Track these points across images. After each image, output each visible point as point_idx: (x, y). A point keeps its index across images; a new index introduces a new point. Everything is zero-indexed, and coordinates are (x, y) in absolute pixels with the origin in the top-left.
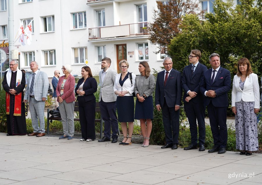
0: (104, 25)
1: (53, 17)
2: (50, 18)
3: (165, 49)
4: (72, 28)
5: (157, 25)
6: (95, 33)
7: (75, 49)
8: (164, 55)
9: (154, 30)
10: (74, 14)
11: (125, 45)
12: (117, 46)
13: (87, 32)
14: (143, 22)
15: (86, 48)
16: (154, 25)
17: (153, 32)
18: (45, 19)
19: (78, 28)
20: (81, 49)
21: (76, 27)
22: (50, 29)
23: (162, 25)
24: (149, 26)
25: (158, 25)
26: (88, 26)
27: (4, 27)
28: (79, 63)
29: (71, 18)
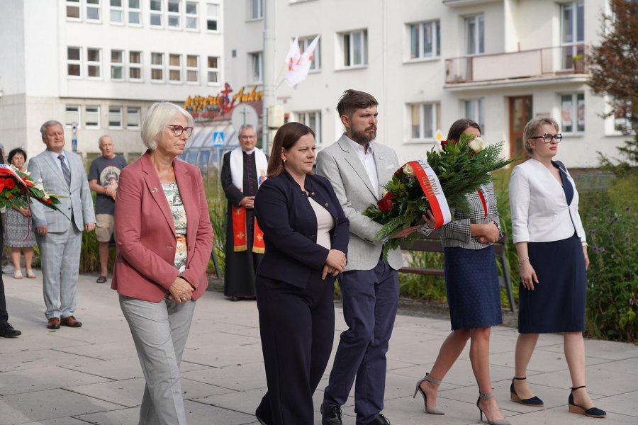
0: (482, 50)
1: (366, 32)
2: (357, 33)
3: (624, 108)
4: (407, 57)
5: (609, 49)
6: (459, 69)
7: (412, 106)
8: (621, 121)
9: (600, 62)
10: (413, 26)
11: (530, 98)
12: (512, 100)
13: (441, 66)
14: (575, 43)
15: (438, 104)
16: (601, 50)
17: (599, 67)
18: (346, 37)
19: (422, 57)
20: (428, 107)
21: (417, 55)
22: (358, 61)
23: (620, 51)
24: (588, 52)
25: (611, 49)
26: (445, 54)
27: (255, 56)
28: (422, 138)
29: (406, 35)
